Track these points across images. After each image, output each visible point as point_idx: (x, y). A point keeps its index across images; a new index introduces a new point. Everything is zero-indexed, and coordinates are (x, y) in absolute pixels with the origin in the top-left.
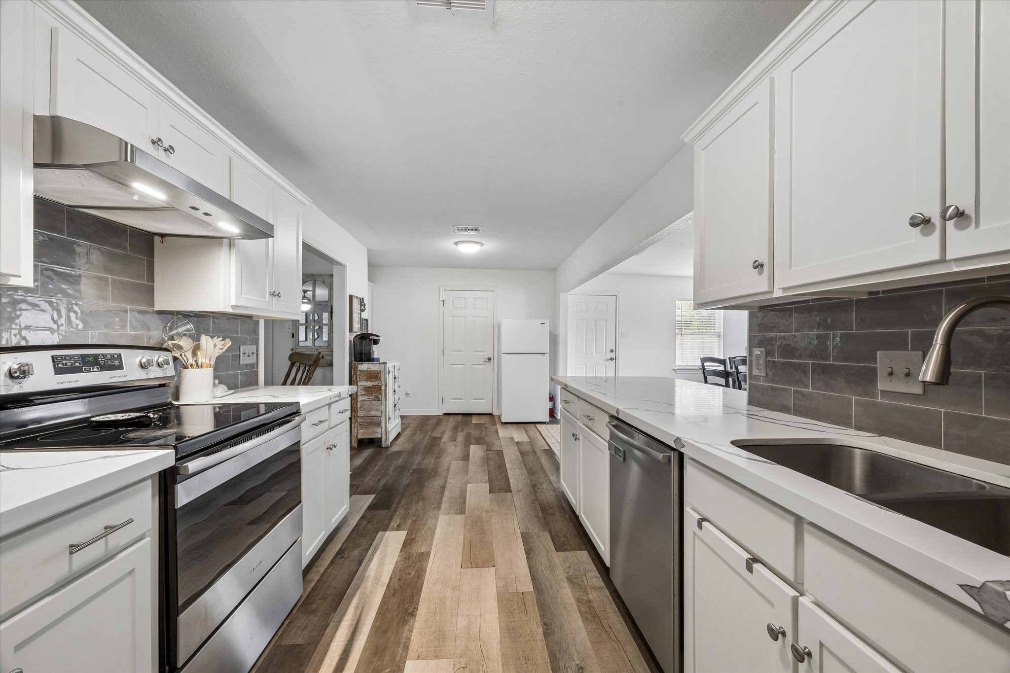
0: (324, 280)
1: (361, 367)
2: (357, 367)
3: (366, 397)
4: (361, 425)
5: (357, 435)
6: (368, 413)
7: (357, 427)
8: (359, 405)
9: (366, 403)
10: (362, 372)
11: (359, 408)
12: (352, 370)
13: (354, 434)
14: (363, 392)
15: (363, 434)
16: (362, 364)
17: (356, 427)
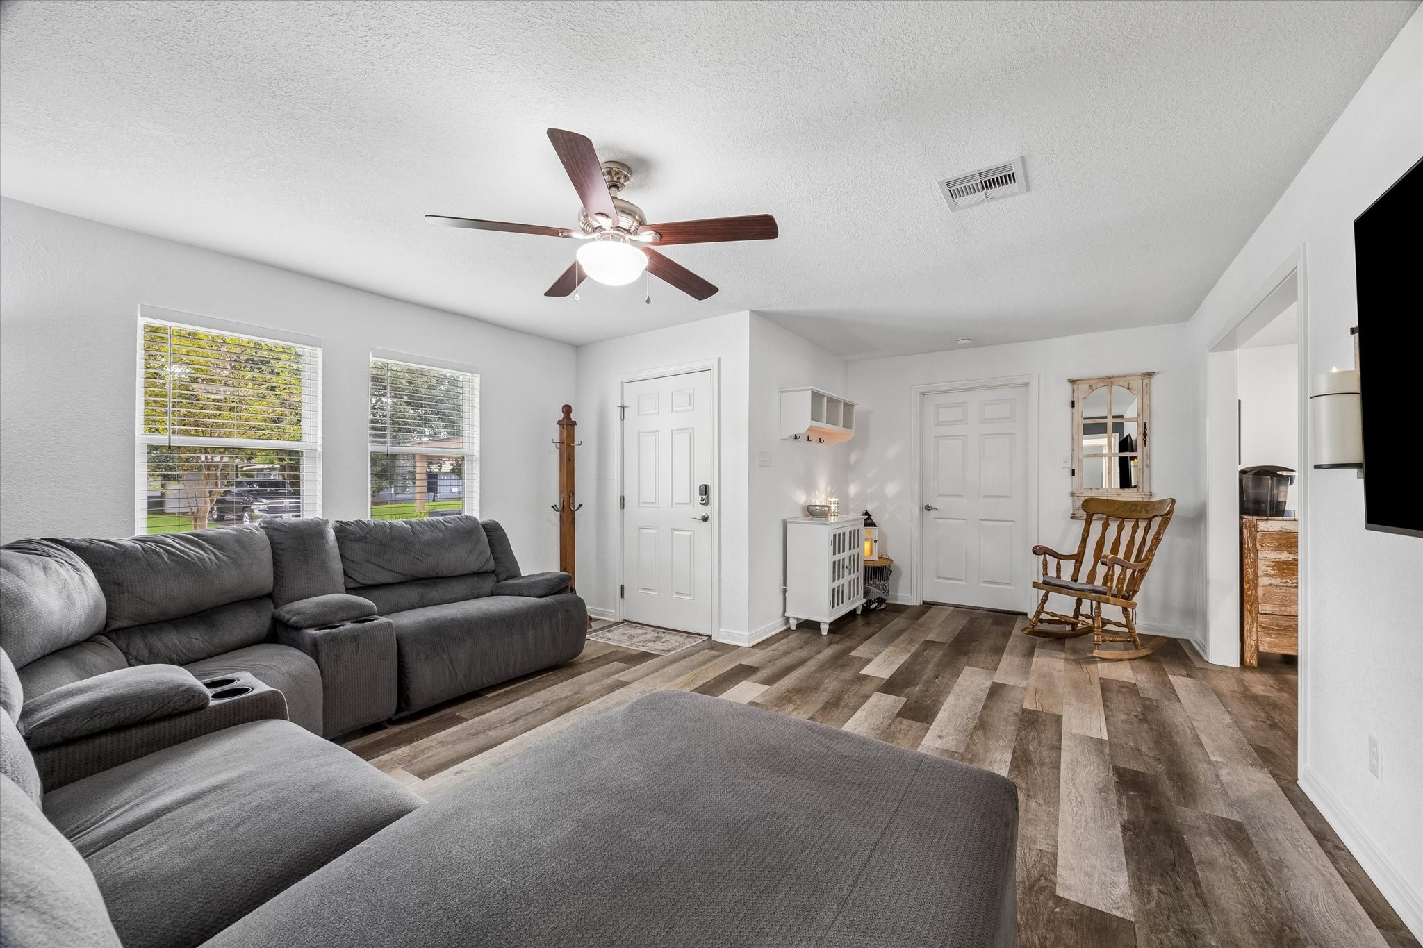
0: (1129, 384)
1: (1266, 526)
2: (1256, 526)
3: (1279, 580)
4: (1264, 628)
5: (1257, 646)
6: (1283, 609)
7: (1257, 631)
8: (1260, 592)
9: (1277, 590)
10: (1265, 534)
11: (1259, 598)
12: (1245, 531)
13: (1250, 642)
14: (1270, 570)
15: (1270, 644)
16: (1268, 520)
17: (1254, 630)
